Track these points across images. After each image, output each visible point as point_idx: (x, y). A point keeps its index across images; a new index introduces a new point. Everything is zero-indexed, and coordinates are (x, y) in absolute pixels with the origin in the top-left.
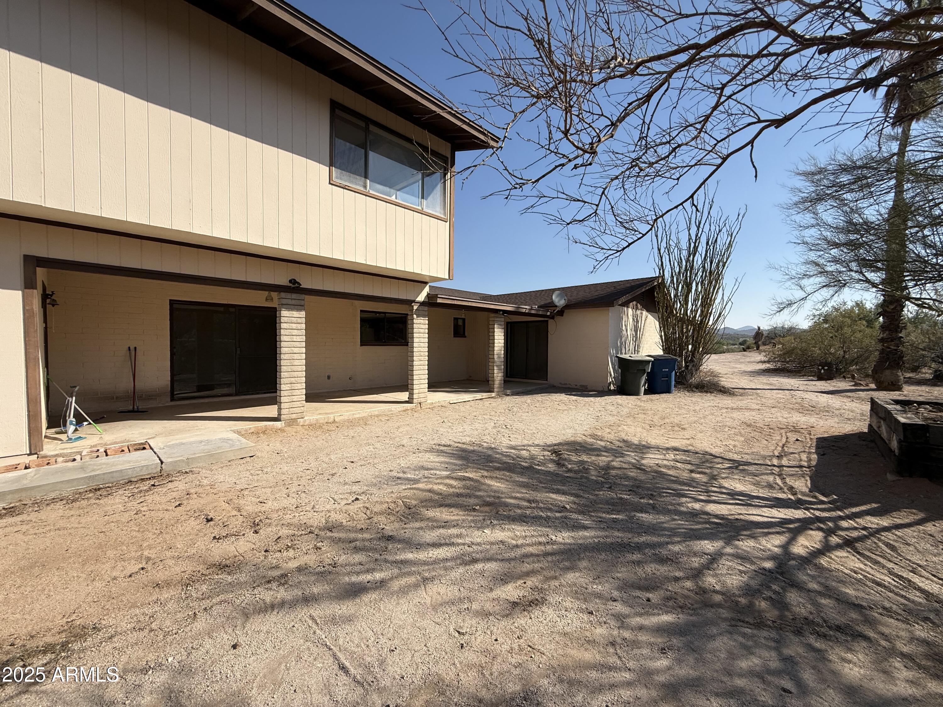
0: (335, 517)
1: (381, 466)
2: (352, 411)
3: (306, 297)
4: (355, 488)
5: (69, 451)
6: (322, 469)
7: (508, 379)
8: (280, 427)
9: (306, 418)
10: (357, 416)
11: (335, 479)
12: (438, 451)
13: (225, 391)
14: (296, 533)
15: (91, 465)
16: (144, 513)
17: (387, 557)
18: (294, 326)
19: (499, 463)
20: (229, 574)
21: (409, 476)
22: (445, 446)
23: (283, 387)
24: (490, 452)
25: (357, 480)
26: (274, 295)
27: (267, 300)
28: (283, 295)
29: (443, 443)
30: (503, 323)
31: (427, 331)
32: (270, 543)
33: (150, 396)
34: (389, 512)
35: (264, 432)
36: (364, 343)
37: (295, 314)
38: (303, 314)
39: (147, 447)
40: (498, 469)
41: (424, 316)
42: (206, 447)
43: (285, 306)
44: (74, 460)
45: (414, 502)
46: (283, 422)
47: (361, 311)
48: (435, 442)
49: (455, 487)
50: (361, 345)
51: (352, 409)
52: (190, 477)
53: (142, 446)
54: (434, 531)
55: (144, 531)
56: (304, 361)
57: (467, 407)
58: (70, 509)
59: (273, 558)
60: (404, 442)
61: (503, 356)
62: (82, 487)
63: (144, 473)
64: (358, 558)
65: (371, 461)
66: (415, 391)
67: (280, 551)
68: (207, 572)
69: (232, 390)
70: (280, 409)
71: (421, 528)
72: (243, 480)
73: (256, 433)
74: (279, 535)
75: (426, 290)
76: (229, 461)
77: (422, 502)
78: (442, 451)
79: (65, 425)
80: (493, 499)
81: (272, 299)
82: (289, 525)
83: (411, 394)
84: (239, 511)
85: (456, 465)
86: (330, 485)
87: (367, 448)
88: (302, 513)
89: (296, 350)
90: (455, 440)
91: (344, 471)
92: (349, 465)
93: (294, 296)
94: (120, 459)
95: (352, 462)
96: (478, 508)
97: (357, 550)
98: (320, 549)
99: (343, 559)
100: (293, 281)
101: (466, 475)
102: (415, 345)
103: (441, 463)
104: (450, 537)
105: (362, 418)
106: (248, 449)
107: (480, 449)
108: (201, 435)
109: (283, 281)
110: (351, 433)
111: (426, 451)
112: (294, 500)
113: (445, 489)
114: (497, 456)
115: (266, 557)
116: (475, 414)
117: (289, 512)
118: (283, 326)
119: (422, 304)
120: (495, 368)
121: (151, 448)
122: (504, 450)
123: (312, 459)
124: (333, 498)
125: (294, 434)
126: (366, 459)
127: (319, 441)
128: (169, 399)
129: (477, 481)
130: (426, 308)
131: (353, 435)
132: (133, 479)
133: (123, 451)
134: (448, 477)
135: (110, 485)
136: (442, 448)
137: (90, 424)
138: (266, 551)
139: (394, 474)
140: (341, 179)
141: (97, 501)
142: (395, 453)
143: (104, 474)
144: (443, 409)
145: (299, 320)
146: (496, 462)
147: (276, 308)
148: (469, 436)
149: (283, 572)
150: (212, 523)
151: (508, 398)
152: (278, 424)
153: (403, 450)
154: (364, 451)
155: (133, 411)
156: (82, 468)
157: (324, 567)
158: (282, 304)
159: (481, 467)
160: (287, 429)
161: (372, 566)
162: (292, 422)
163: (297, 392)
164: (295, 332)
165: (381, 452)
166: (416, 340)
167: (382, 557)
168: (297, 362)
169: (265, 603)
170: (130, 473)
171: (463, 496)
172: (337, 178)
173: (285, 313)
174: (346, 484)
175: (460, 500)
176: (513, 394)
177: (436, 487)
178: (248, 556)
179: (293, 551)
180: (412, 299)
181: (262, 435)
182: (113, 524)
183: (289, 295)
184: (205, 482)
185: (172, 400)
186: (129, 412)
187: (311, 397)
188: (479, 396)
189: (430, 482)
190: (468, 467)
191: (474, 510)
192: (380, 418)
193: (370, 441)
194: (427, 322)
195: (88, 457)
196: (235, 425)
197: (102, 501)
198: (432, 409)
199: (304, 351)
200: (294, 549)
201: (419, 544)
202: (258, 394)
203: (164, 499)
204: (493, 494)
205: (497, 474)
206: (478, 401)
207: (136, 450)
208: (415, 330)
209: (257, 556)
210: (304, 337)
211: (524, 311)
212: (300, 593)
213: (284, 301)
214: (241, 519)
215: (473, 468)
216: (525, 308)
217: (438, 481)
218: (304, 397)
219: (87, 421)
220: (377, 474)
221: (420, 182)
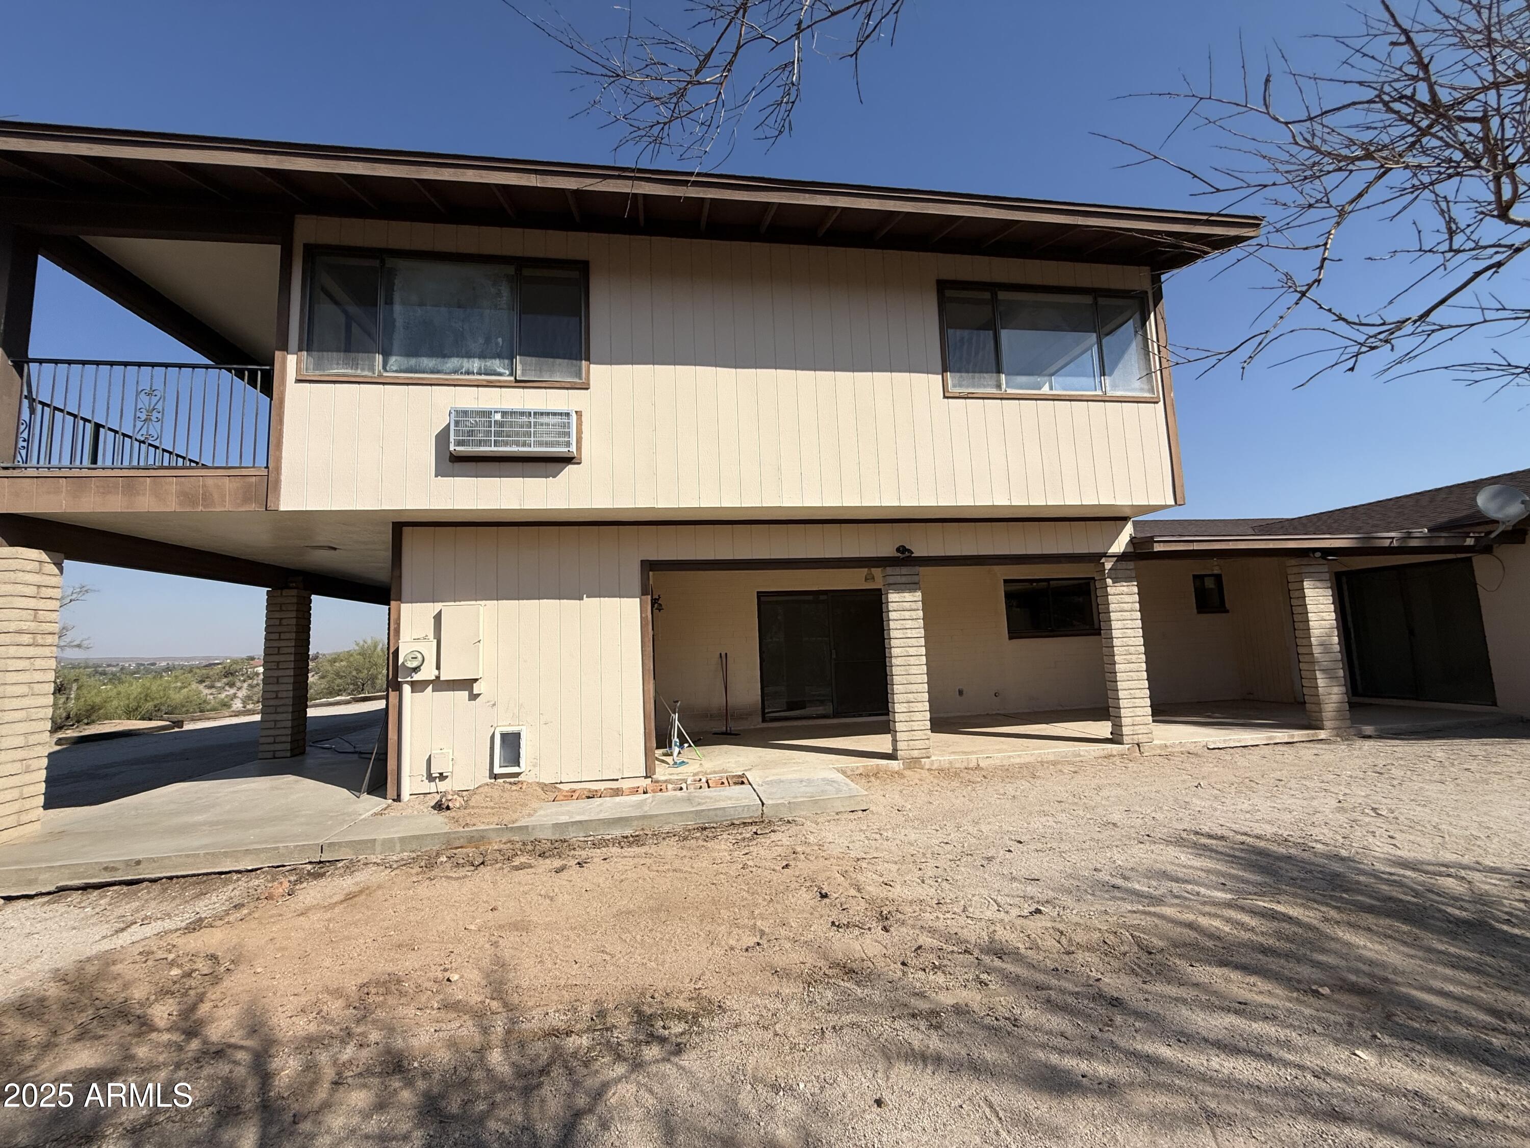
0: (1004, 935)
1: (1075, 857)
2: (1007, 751)
3: (921, 568)
4: (1031, 890)
5: (676, 777)
6: (969, 846)
7: (1356, 699)
8: (897, 769)
9: (933, 758)
10: (1018, 760)
11: (994, 867)
12: (1195, 845)
13: (820, 710)
14: (945, 946)
15: (698, 797)
16: (751, 869)
17: (1115, 1039)
18: (907, 614)
19: (1371, 897)
20: (858, 983)
21: (1137, 887)
22: (1210, 836)
23: (898, 708)
24: (1337, 867)
25: (1033, 876)
26: (877, 572)
27: (866, 579)
28: (889, 570)
29: (1205, 829)
30: (1327, 576)
31: (1137, 605)
32: (908, 954)
33: (742, 715)
34: (1105, 950)
35: (876, 775)
36: (1014, 633)
37: (908, 596)
38: (918, 595)
39: (746, 781)
40: (1370, 910)
41: (1128, 579)
42: (808, 789)
43: (892, 587)
44: (681, 789)
45: (1158, 943)
46: (901, 762)
47: (1006, 581)
48: (1186, 826)
49: (1252, 930)
50: (1010, 638)
51: (1005, 747)
52: (794, 829)
53: (740, 780)
54: (1216, 1015)
55: (753, 893)
56: (925, 667)
57: (1254, 758)
58: (683, 848)
59: (916, 978)
60: (1116, 817)
61: (1337, 648)
62: (691, 824)
63: (746, 815)
64: (1056, 1022)
65: (1055, 845)
66: (1125, 721)
67: (924, 970)
68: (830, 972)
69: (829, 709)
70: (895, 741)
71: (1184, 1001)
72: (857, 844)
73: (865, 775)
74: (919, 943)
75: (1128, 531)
76: (837, 814)
77: (1175, 946)
78: (1205, 847)
79: (670, 747)
80: (1367, 980)
81: (873, 578)
82: (932, 931)
83: (1117, 727)
84: (859, 890)
85: (1247, 882)
86: (986, 876)
87: (1044, 819)
88: (948, 915)
89: (912, 651)
90: (1235, 827)
91: (1008, 855)
92: (1014, 846)
93: (904, 570)
94: (722, 793)
95: (1021, 842)
96: (1325, 991)
97: (1052, 1006)
98: (986, 985)
99: (1028, 1015)
100: (902, 549)
101: (1280, 908)
102: (1115, 633)
103: (1208, 871)
104: (1259, 1039)
105: (1026, 766)
106: (859, 798)
107: (1306, 855)
108: (800, 771)
109: (887, 550)
110: (1010, 790)
111: (1168, 842)
112: (933, 890)
113: (1227, 929)
114: (1362, 878)
115: (904, 973)
116: (1278, 774)
117: (929, 909)
118: (892, 615)
119: (1122, 557)
120: (1319, 675)
121: (750, 784)
122: (1379, 866)
123: (950, 826)
124: (995, 901)
125: (918, 782)
126: (1043, 840)
127: (957, 797)
128: (760, 719)
129: (1309, 927)
130: (1131, 565)
131: (1013, 793)
132: (737, 822)
133: (723, 783)
134: (1229, 905)
135: (715, 825)
136: (1204, 840)
137: (690, 746)
138: (903, 964)
139: (1104, 876)
140: (960, 386)
141: (705, 844)
142: (1100, 836)
143: (709, 810)
144: (1194, 760)
145: (914, 606)
146: (1361, 893)
147: (880, 590)
148: (1269, 822)
149: (932, 1006)
150: (826, 900)
151: (1368, 745)
152: (894, 765)
153: (1117, 833)
154: (1037, 823)
155: (725, 734)
156: (689, 800)
157: (997, 1019)
158: (889, 584)
159: (1319, 898)
160: (907, 773)
161: (1086, 1046)
162: (914, 763)
163: (918, 716)
164: (909, 624)
165: (1072, 831)
166: (1114, 625)
167: (1106, 1035)
168: (914, 670)
169: (913, 1050)
170: (732, 812)
171: (1279, 955)
172: (954, 386)
173: (893, 597)
174: (1014, 879)
175: (1273, 964)
176: (1382, 735)
177: (1204, 921)
178: (880, 963)
179: (943, 976)
180: (1101, 550)
181: (873, 779)
182: (722, 876)
183: (897, 570)
184: (811, 839)
185: (764, 720)
186: (723, 734)
187: (940, 724)
188: (1281, 735)
189: (1188, 907)
190: (1280, 892)
191: (1316, 994)
192: (1059, 767)
193: (1046, 808)
194: (1136, 590)
195: (692, 787)
196: (837, 761)
197: (709, 845)
198: (1167, 757)
199: (924, 653)
200: (944, 972)
201: (1182, 1033)
202: (861, 716)
203: (769, 855)
204: (1366, 968)
205: (1370, 920)
206: (1280, 747)
207: (735, 783)
208: (1112, 607)
209: (892, 967)
210: (922, 631)
211: (1386, 543)
212: (964, 1052)
213: (891, 580)
214: (863, 904)
215: (1295, 895)
216: (1390, 537)
217: (1207, 909)
218: (928, 723)
219: (688, 742)
220: (1069, 871)
221: (1095, 349)
